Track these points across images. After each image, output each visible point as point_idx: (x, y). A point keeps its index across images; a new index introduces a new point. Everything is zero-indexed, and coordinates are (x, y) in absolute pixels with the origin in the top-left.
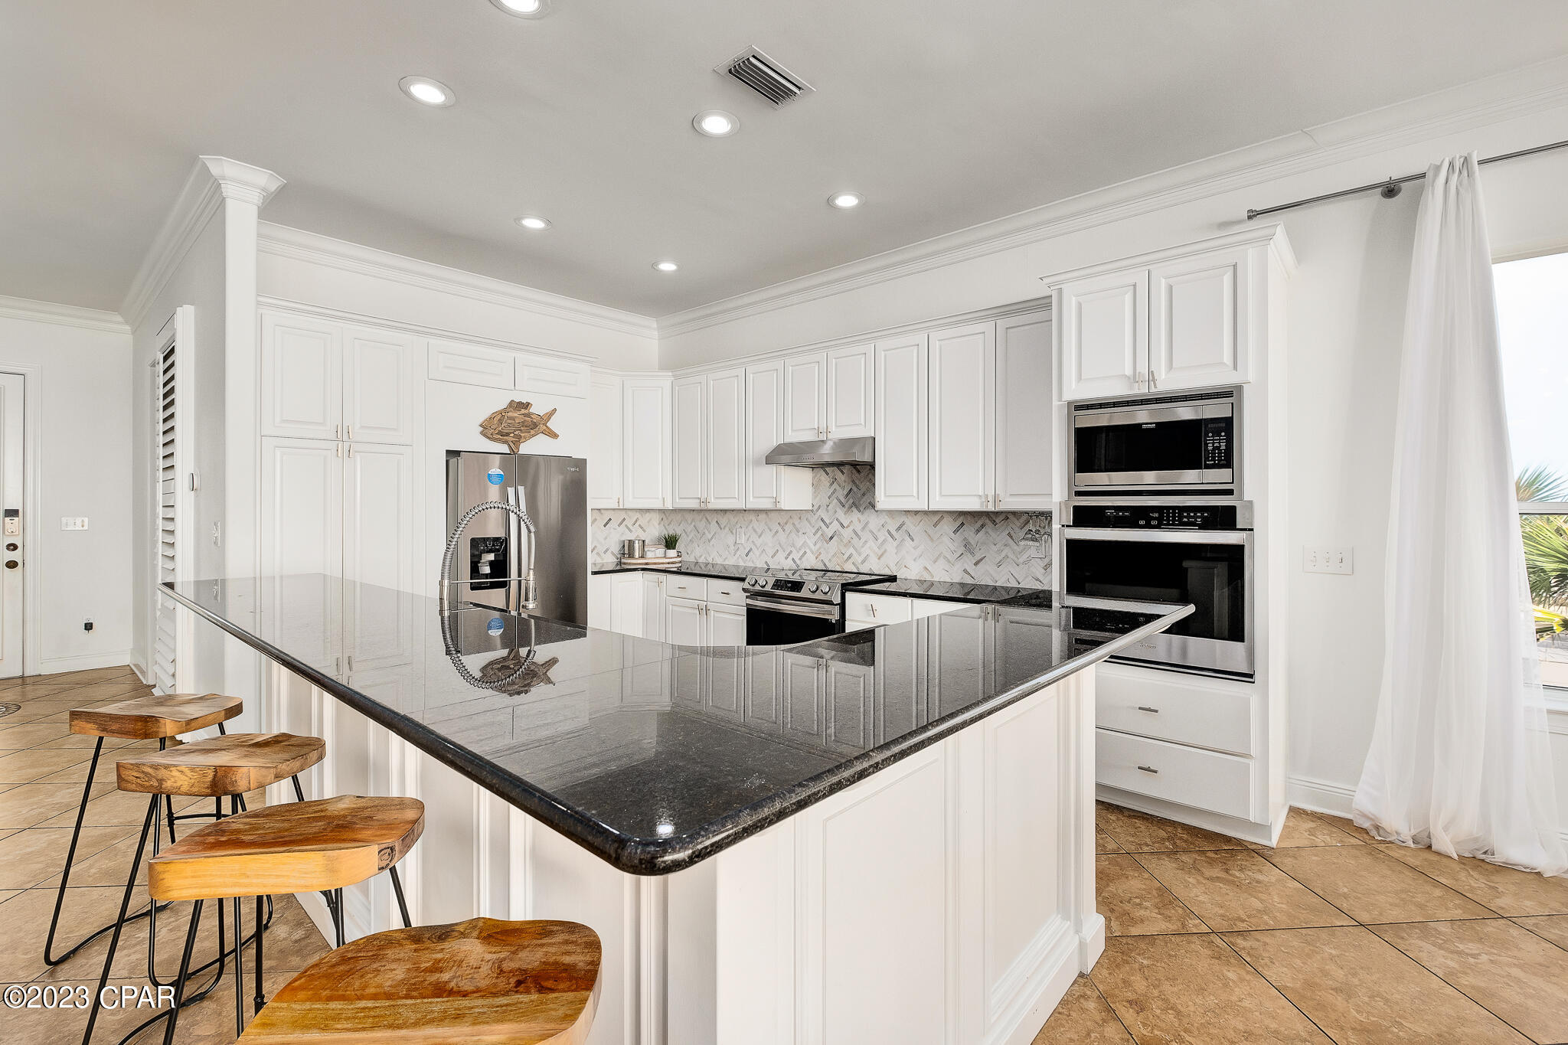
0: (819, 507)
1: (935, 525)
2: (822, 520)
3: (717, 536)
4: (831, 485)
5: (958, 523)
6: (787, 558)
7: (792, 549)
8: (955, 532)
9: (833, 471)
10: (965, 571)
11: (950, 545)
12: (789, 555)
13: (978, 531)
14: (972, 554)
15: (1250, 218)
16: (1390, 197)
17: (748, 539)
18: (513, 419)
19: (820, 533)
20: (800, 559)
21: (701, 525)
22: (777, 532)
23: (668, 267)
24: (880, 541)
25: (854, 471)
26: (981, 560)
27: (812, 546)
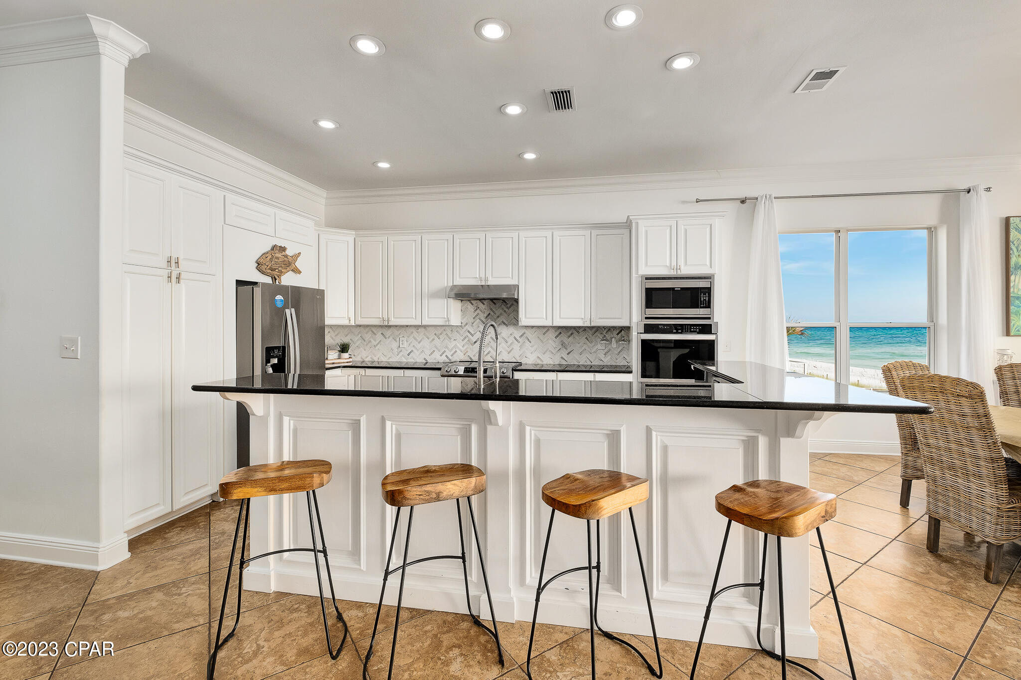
0: (466, 324)
1: (544, 334)
2: (469, 332)
3: (382, 342)
4: (475, 311)
5: (557, 333)
6: (441, 355)
7: (446, 350)
8: (556, 337)
9: (476, 303)
10: (562, 358)
11: (553, 344)
12: (443, 353)
13: (569, 337)
14: (566, 349)
15: (697, 202)
16: (743, 203)
17: (409, 345)
18: (277, 258)
19: (467, 339)
20: (452, 356)
21: (368, 337)
22: (433, 339)
23: (384, 165)
24: (509, 343)
25: (492, 303)
26: (571, 351)
27: (461, 347)
